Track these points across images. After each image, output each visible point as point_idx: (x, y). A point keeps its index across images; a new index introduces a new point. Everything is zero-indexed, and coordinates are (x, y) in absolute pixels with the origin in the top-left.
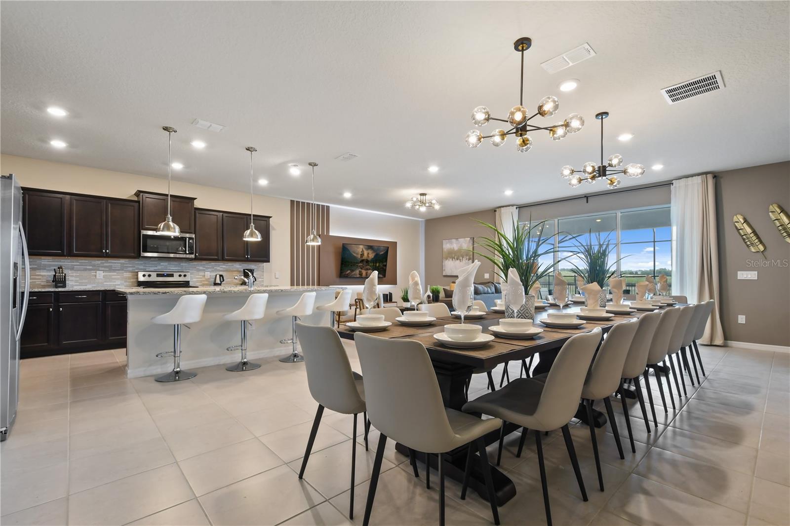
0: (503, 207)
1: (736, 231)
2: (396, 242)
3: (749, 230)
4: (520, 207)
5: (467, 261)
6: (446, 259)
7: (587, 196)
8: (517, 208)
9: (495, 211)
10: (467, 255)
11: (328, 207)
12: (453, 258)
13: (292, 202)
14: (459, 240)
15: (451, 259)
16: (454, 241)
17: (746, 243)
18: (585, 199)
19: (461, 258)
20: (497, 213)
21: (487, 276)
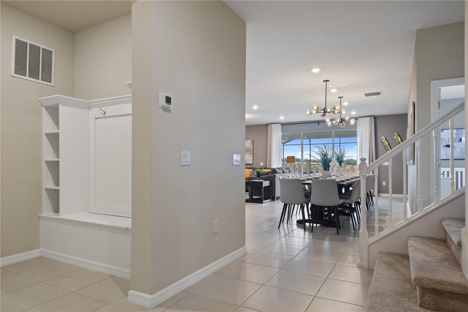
0: (273, 123)
1: (382, 143)
3: (387, 144)
4: (283, 124)
5: (249, 155)
7: (319, 121)
8: (281, 125)
9: (268, 125)
10: (249, 151)
17: (386, 149)
18: (318, 123)
20: (269, 127)
21: (262, 164)
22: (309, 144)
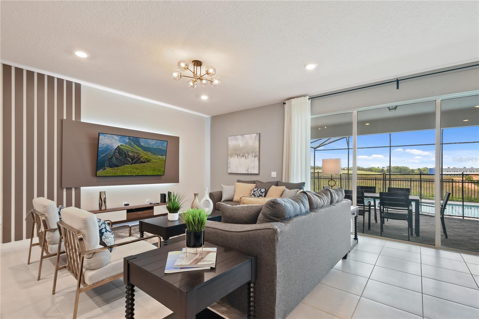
0: (293, 98)
2: (179, 138)
4: (312, 98)
5: (253, 158)
6: (232, 156)
8: (309, 99)
9: (284, 103)
10: (253, 152)
11: (78, 86)
12: (238, 155)
13: (7, 68)
14: (245, 136)
15: (236, 156)
16: (239, 137)
18: (396, 83)
19: (247, 155)
20: (286, 106)
21: (274, 174)
22: (348, 148)
